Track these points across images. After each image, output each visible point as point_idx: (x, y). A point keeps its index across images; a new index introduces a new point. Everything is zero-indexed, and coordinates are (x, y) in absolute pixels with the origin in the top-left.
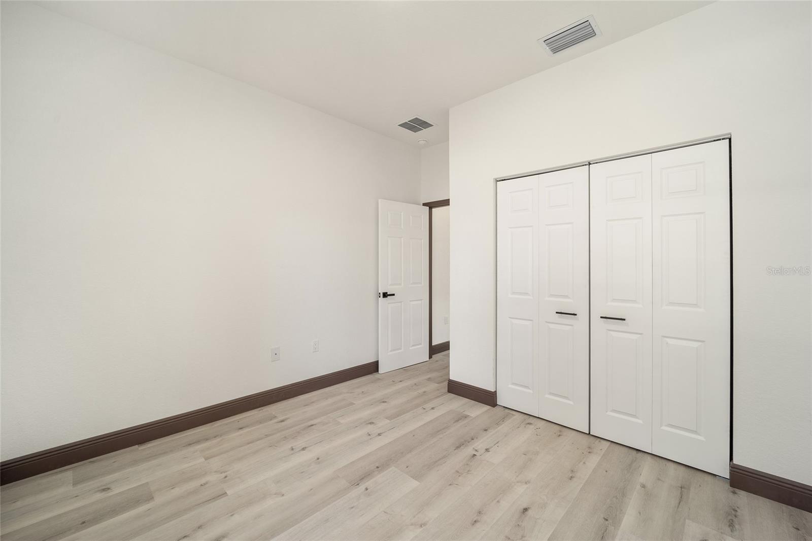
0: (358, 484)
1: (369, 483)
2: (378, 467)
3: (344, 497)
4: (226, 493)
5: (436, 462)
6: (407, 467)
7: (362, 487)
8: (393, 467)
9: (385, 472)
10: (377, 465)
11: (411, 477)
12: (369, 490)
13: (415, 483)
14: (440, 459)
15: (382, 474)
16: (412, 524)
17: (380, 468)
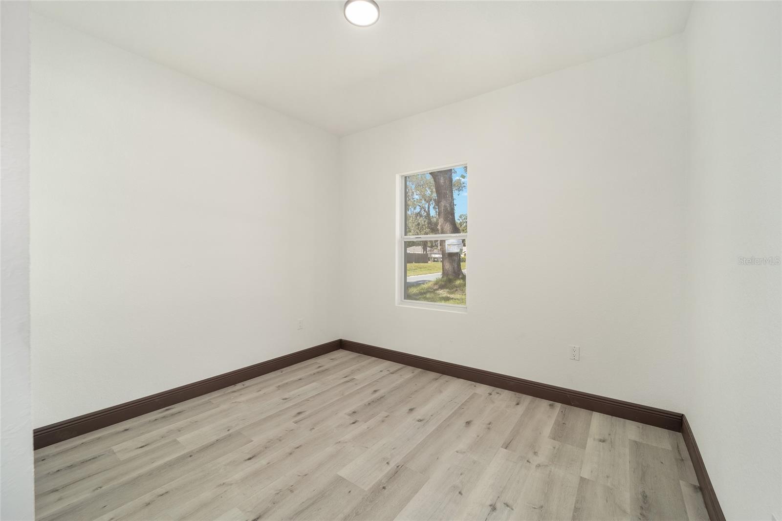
0: (398, 467)
1: (387, 469)
2: (384, 488)
3: (404, 456)
4: (506, 448)
5: (313, 504)
6: (350, 492)
7: (393, 465)
8: (366, 489)
9: (374, 483)
10: (386, 491)
11: (345, 479)
12: (386, 463)
13: (343, 473)
14: (307, 508)
15: (378, 479)
16: (346, 442)
17: (381, 487)
